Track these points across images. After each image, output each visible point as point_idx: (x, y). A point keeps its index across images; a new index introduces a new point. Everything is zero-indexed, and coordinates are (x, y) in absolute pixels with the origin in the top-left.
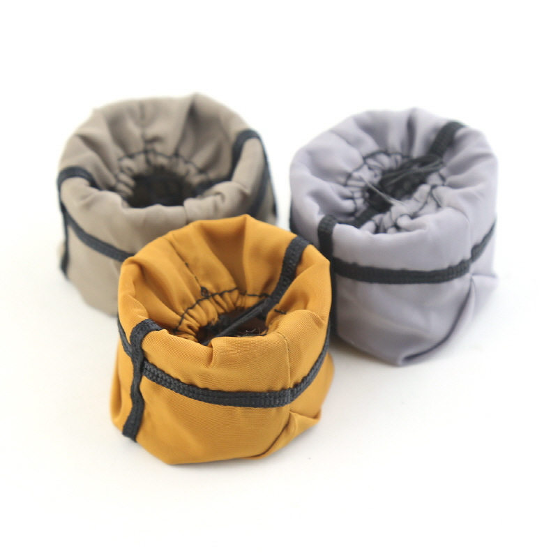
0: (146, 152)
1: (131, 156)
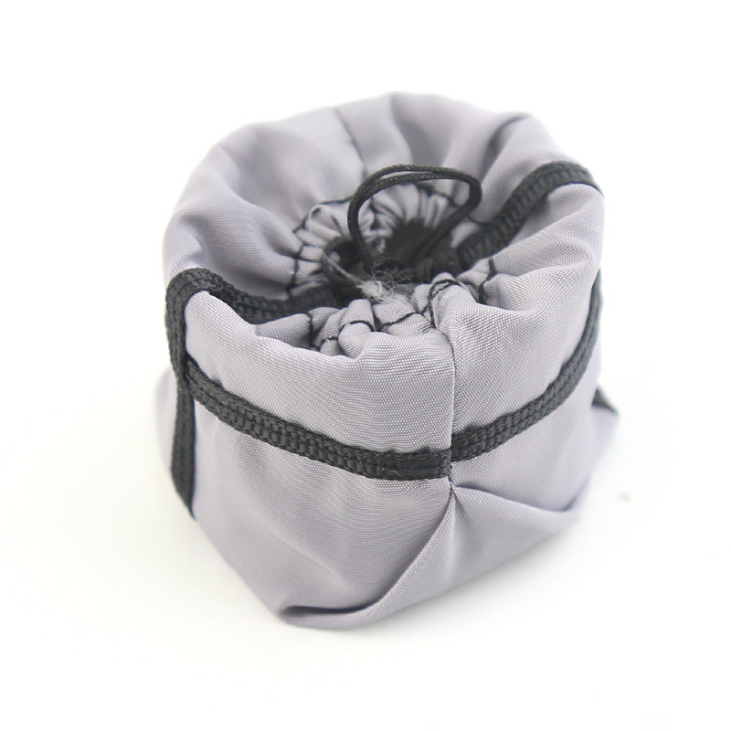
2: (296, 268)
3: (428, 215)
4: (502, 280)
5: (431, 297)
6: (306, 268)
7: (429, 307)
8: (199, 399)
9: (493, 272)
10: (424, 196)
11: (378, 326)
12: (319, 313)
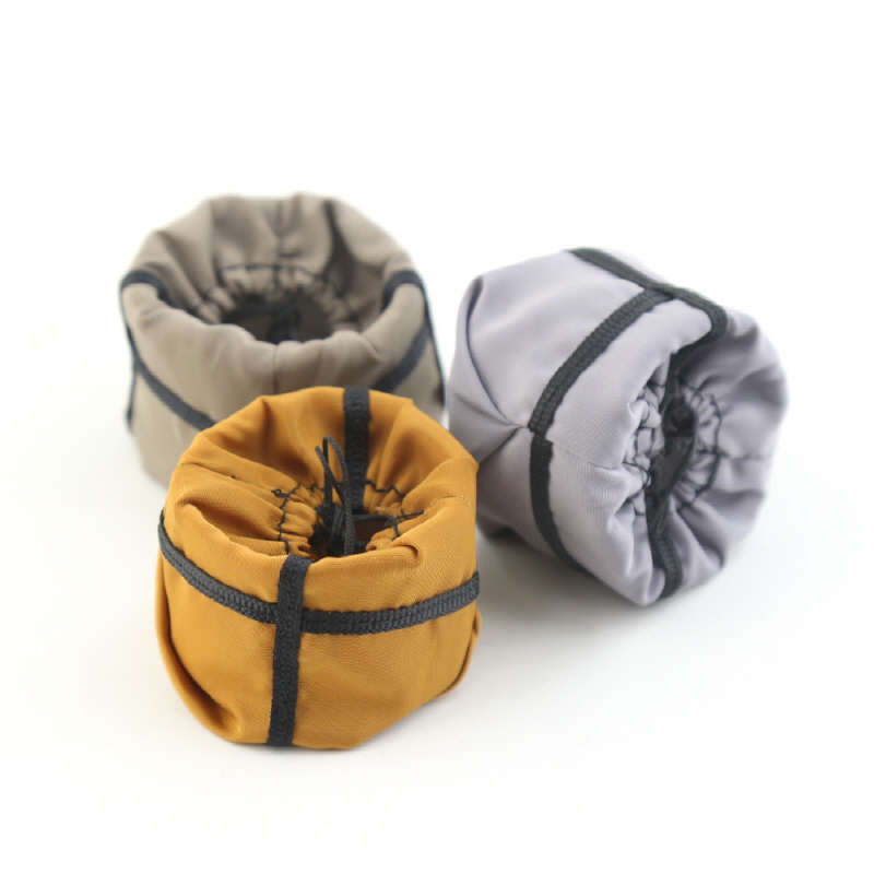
0: (276, 268)
1: (250, 267)
2: (692, 388)
3: (686, 487)
4: (631, 517)
5: (641, 468)
6: (689, 395)
7: (635, 465)
8: (644, 294)
9: (637, 513)
10: (698, 488)
11: (641, 427)
12: (661, 392)
